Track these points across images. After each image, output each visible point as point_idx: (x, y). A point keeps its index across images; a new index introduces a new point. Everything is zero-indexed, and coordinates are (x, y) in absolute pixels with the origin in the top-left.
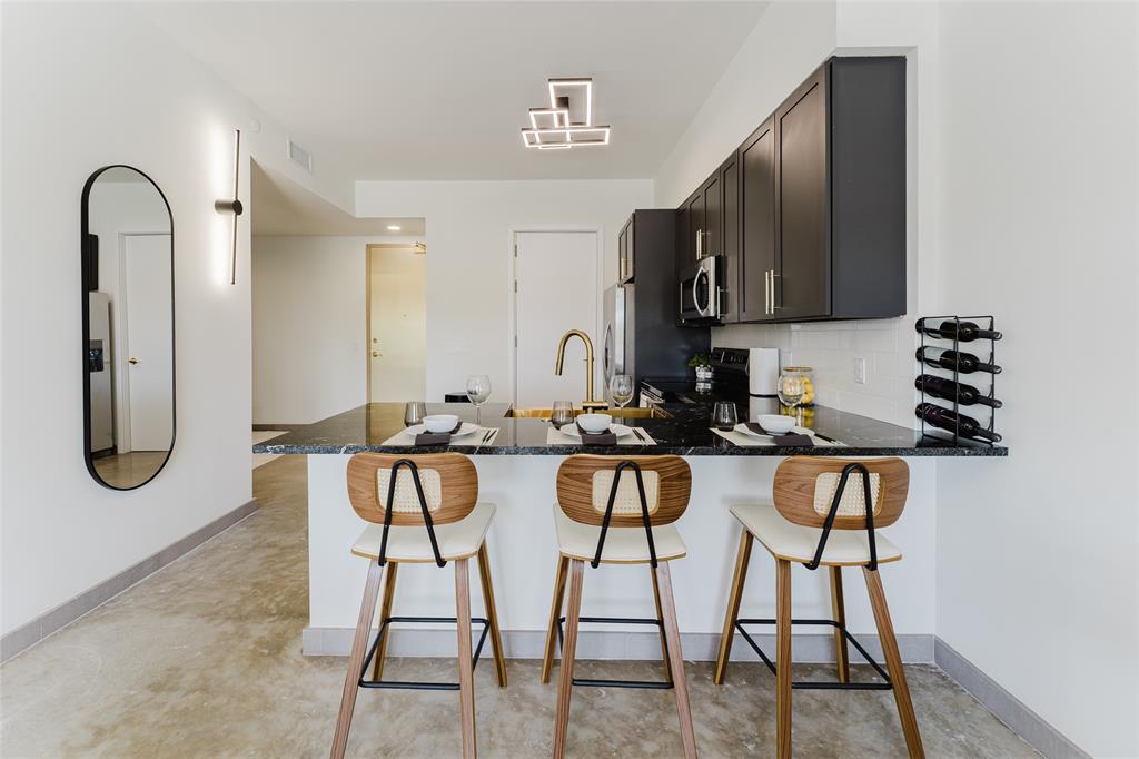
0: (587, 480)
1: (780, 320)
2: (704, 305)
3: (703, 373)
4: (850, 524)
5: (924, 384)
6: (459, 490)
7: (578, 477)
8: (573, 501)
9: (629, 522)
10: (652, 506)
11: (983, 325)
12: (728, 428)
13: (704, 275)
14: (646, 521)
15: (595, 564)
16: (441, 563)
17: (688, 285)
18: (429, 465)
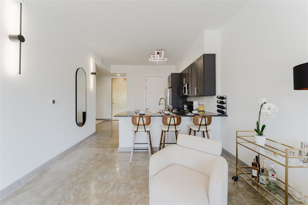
0: (167, 119)
1: (197, 96)
2: (185, 93)
3: (185, 106)
4: (203, 125)
5: (218, 106)
6: (148, 121)
7: (165, 119)
8: (165, 123)
9: (173, 125)
10: (176, 123)
11: (225, 97)
12: (188, 113)
13: (185, 87)
14: (175, 125)
15: (168, 131)
16: (146, 132)
17: (182, 89)
18: (144, 117)
